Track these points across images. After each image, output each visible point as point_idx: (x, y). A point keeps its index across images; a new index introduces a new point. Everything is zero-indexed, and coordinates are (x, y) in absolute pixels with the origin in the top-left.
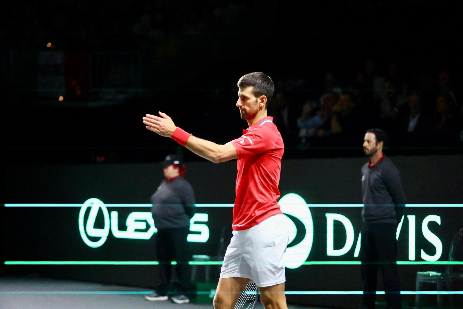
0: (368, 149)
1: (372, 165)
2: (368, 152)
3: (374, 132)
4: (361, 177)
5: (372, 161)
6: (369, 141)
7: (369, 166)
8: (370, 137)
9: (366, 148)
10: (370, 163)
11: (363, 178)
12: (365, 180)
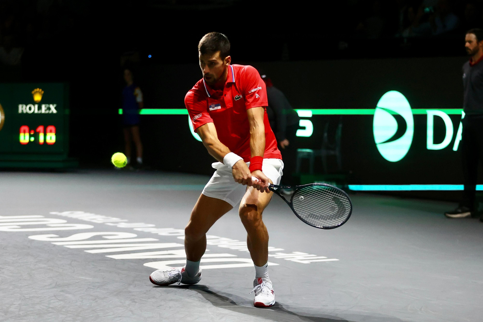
0: (470, 49)
1: (473, 63)
2: (470, 52)
3: (474, 32)
4: (462, 75)
5: (473, 60)
6: (470, 42)
7: (471, 65)
8: (471, 37)
9: (467, 48)
10: (471, 61)
11: (464, 76)
12: (467, 78)
